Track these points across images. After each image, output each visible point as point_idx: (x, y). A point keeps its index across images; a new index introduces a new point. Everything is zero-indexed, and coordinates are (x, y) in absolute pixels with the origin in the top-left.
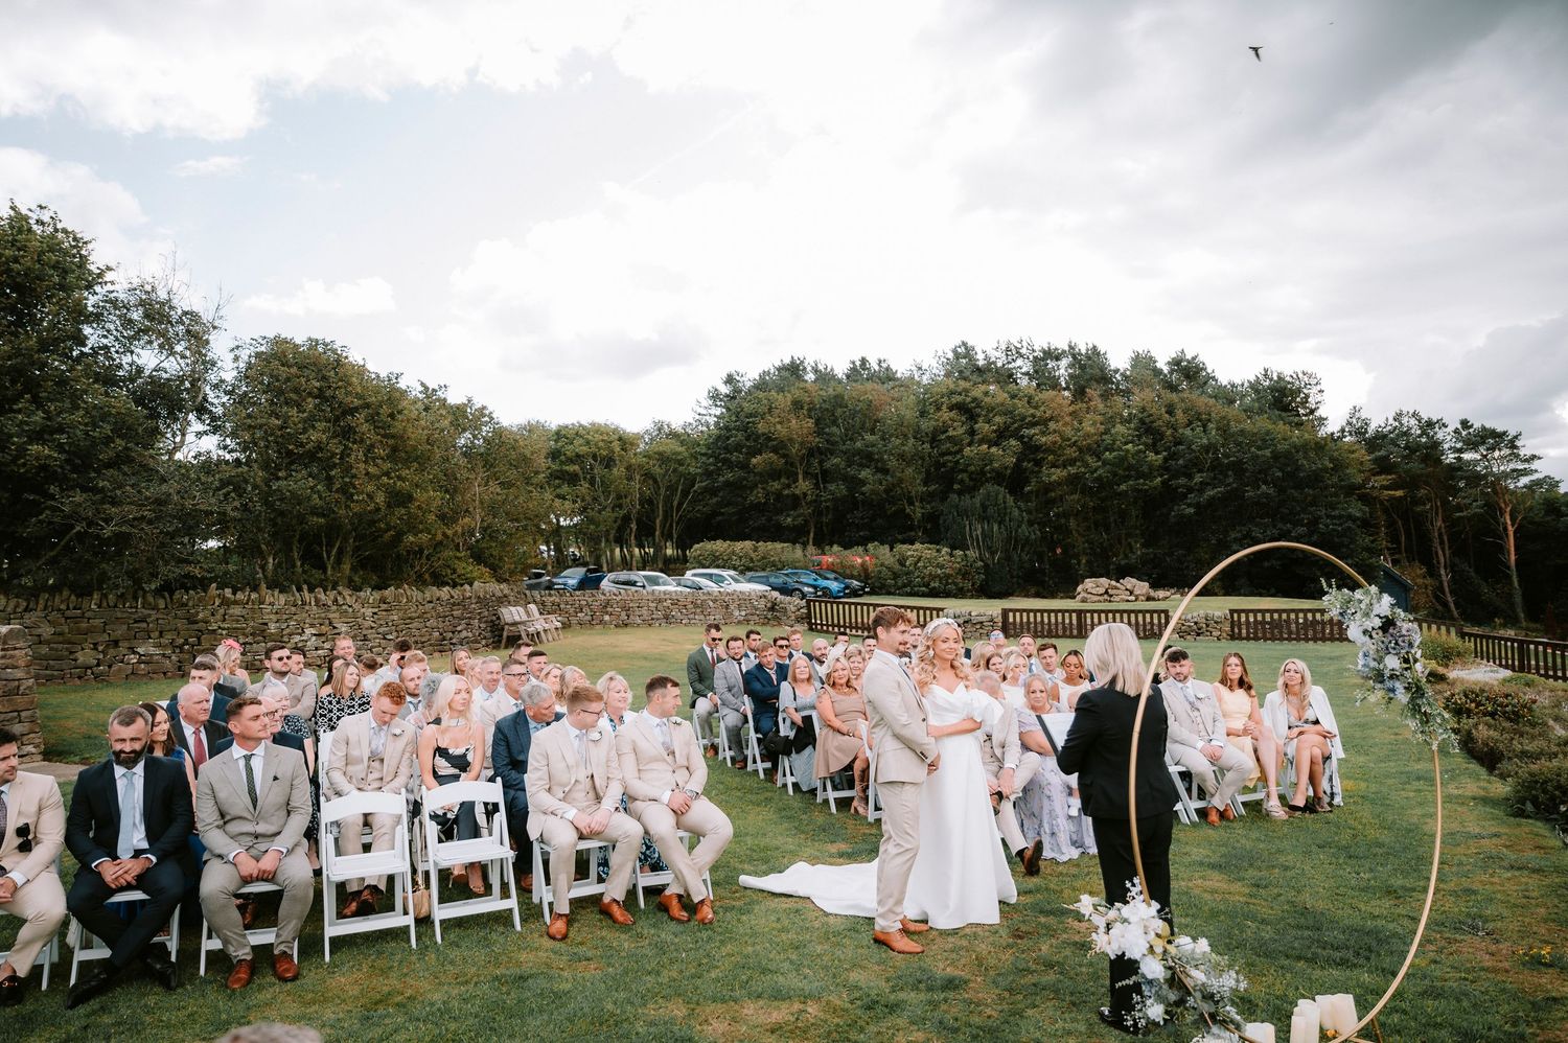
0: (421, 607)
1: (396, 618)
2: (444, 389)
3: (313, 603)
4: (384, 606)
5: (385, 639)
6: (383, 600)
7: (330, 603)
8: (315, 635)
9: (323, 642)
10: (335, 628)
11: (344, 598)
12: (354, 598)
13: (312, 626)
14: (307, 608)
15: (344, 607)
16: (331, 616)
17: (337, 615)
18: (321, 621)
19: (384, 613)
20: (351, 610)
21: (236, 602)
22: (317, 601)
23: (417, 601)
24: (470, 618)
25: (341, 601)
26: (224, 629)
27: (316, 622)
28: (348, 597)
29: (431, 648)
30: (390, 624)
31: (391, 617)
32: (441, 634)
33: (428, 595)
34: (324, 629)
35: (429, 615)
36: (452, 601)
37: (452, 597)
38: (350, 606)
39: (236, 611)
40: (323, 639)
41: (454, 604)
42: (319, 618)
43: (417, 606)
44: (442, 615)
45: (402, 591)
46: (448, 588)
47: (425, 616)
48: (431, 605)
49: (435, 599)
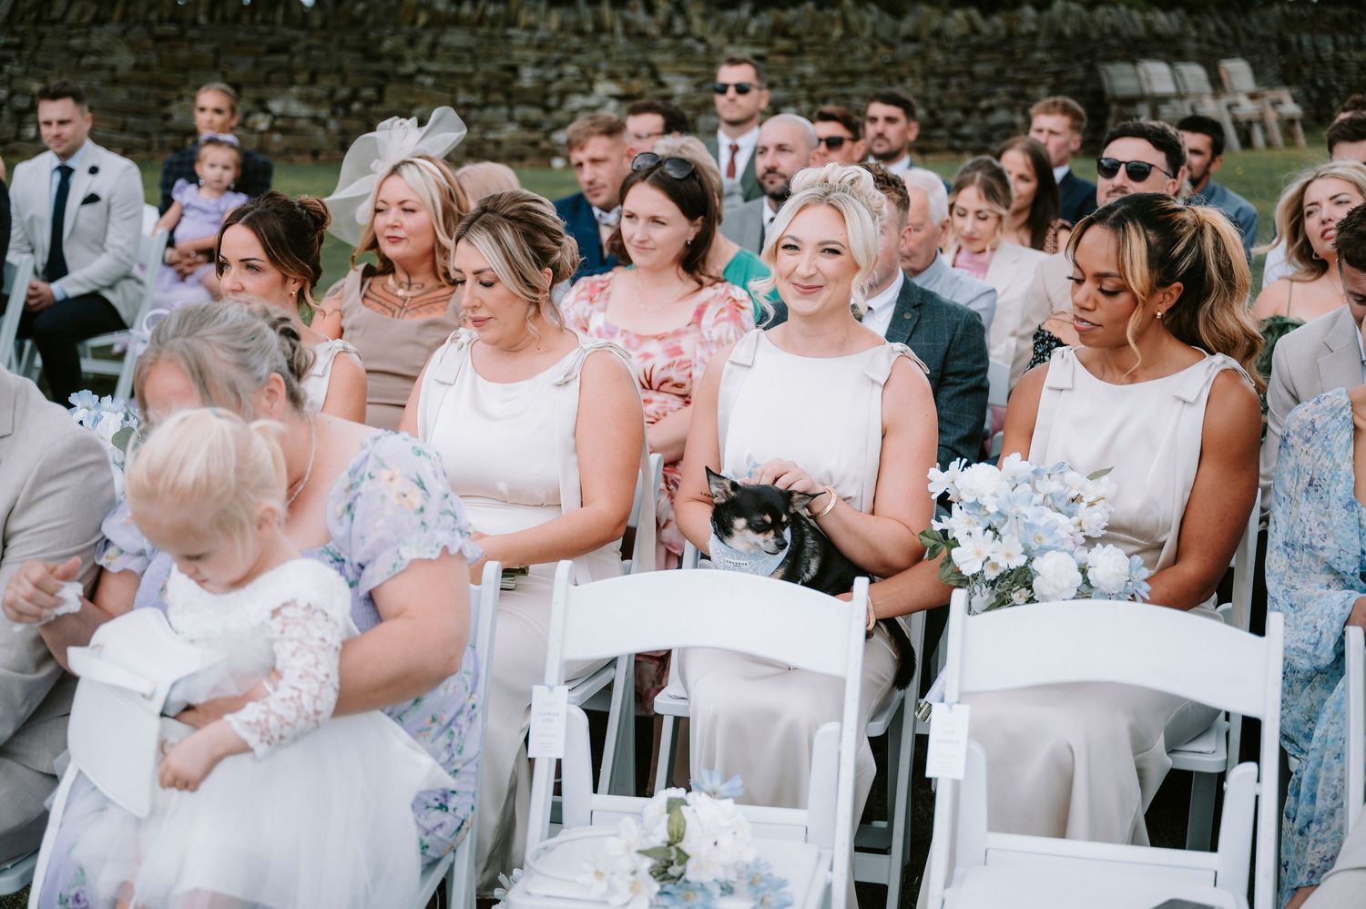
0: (882, 50)
1: (809, 70)
3: (619, 29)
4: (782, 43)
6: (781, 30)
7: (654, 30)
10: (662, 85)
11: (688, 23)
12: (713, 22)
13: (613, 77)
14: (605, 38)
15: (688, 42)
16: (656, 58)
17: (669, 57)
18: (631, 68)
19: (781, 59)
20: (700, 48)
21: (456, 21)
22: (627, 25)
23: (875, 35)
24: (1024, 83)
25: (679, 26)
26: (428, 73)
27: (621, 69)
28: (698, 21)
30: (794, 82)
31: (799, 69)
33: (906, 26)
34: (637, 85)
35: (903, 70)
36: (974, 40)
37: (978, 32)
38: (702, 40)
39: (457, 38)
41: (979, 48)
42: (629, 61)
43: (874, 47)
44: (939, 70)
45: (836, 13)
46: (974, 12)
47: (892, 70)
48: (911, 48)
49: (925, 34)
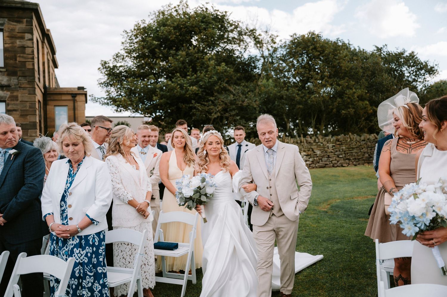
0: (358, 143)
1: (344, 148)
2: (385, 47)
3: (305, 142)
4: (338, 143)
5: (338, 157)
6: (338, 140)
7: (312, 142)
8: (305, 155)
9: (309, 158)
10: (314, 152)
11: (319, 140)
12: (324, 139)
13: (304, 151)
14: (302, 144)
15: (319, 143)
16: (313, 147)
17: (316, 147)
18: (308, 149)
19: (338, 146)
20: (322, 145)
22: (307, 141)
23: (356, 140)
25: (317, 141)
27: (306, 150)
28: (321, 139)
29: (363, 161)
30: (341, 150)
31: (342, 148)
32: (369, 155)
33: (362, 138)
34: (310, 153)
35: (363, 147)
36: (376, 140)
37: (376, 138)
38: (322, 143)
40: (309, 157)
42: (307, 148)
43: (356, 142)
44: (370, 146)
45: (348, 136)
46: (375, 134)
47: (360, 147)
48: (364, 142)
49: (366, 139)
